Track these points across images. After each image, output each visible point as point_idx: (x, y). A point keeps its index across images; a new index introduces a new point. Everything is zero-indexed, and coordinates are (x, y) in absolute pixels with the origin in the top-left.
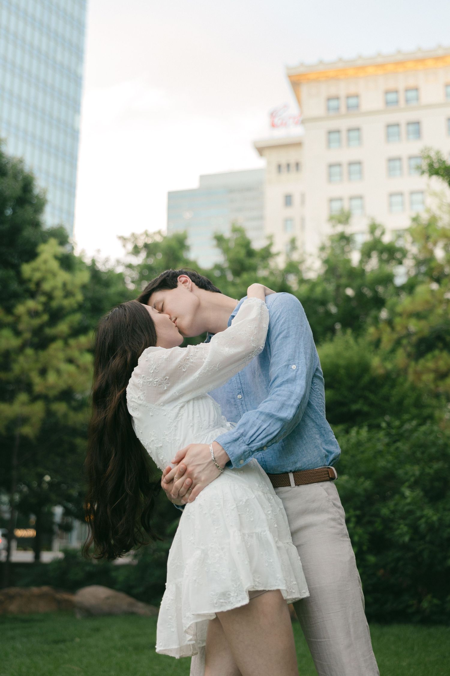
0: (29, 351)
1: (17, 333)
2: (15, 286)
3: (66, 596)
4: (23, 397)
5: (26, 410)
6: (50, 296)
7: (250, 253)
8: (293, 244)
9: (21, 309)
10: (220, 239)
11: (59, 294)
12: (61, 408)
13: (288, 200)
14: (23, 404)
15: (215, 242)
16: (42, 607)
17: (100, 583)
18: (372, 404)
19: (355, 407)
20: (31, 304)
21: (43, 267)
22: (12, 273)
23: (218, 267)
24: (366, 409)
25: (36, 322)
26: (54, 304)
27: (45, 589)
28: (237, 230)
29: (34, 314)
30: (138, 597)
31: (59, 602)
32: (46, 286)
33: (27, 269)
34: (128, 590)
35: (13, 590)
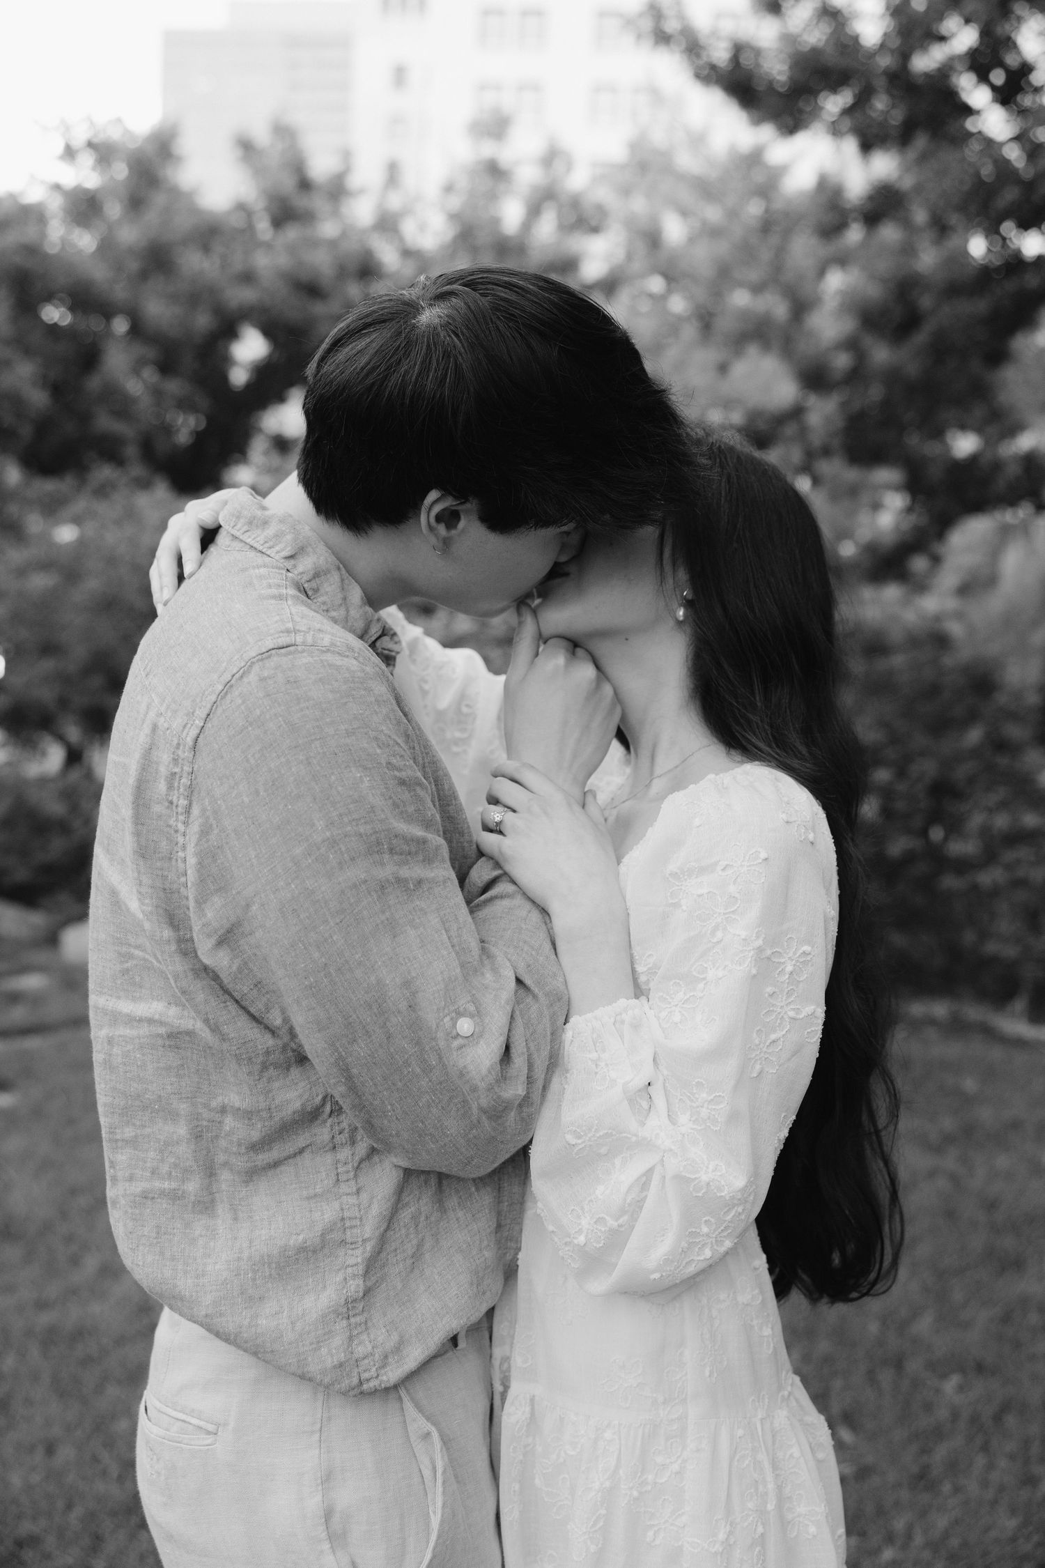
7: (305, 185)
8: (393, 174)
10: (247, 148)
13: (400, 76)
15: (239, 153)
23: (241, 207)
28: (283, 131)
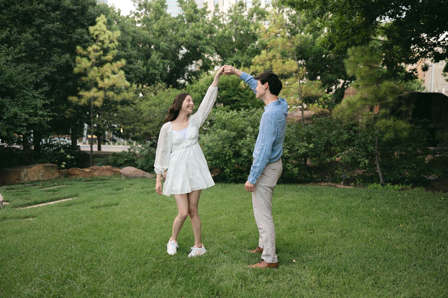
0: (95, 68)
1: (89, 60)
2: (86, 37)
3: (117, 170)
4: (94, 89)
5: (96, 94)
6: (103, 42)
9: (90, 49)
11: (107, 41)
12: (111, 94)
14: (95, 92)
16: (108, 174)
17: (130, 165)
18: (241, 97)
19: (234, 98)
20: (95, 46)
21: (99, 29)
22: (85, 30)
24: (239, 99)
25: (98, 54)
26: (105, 46)
27: (108, 167)
29: (96, 51)
30: (146, 171)
31: (114, 172)
32: (101, 38)
33: (91, 29)
34: (142, 168)
35: (95, 167)
